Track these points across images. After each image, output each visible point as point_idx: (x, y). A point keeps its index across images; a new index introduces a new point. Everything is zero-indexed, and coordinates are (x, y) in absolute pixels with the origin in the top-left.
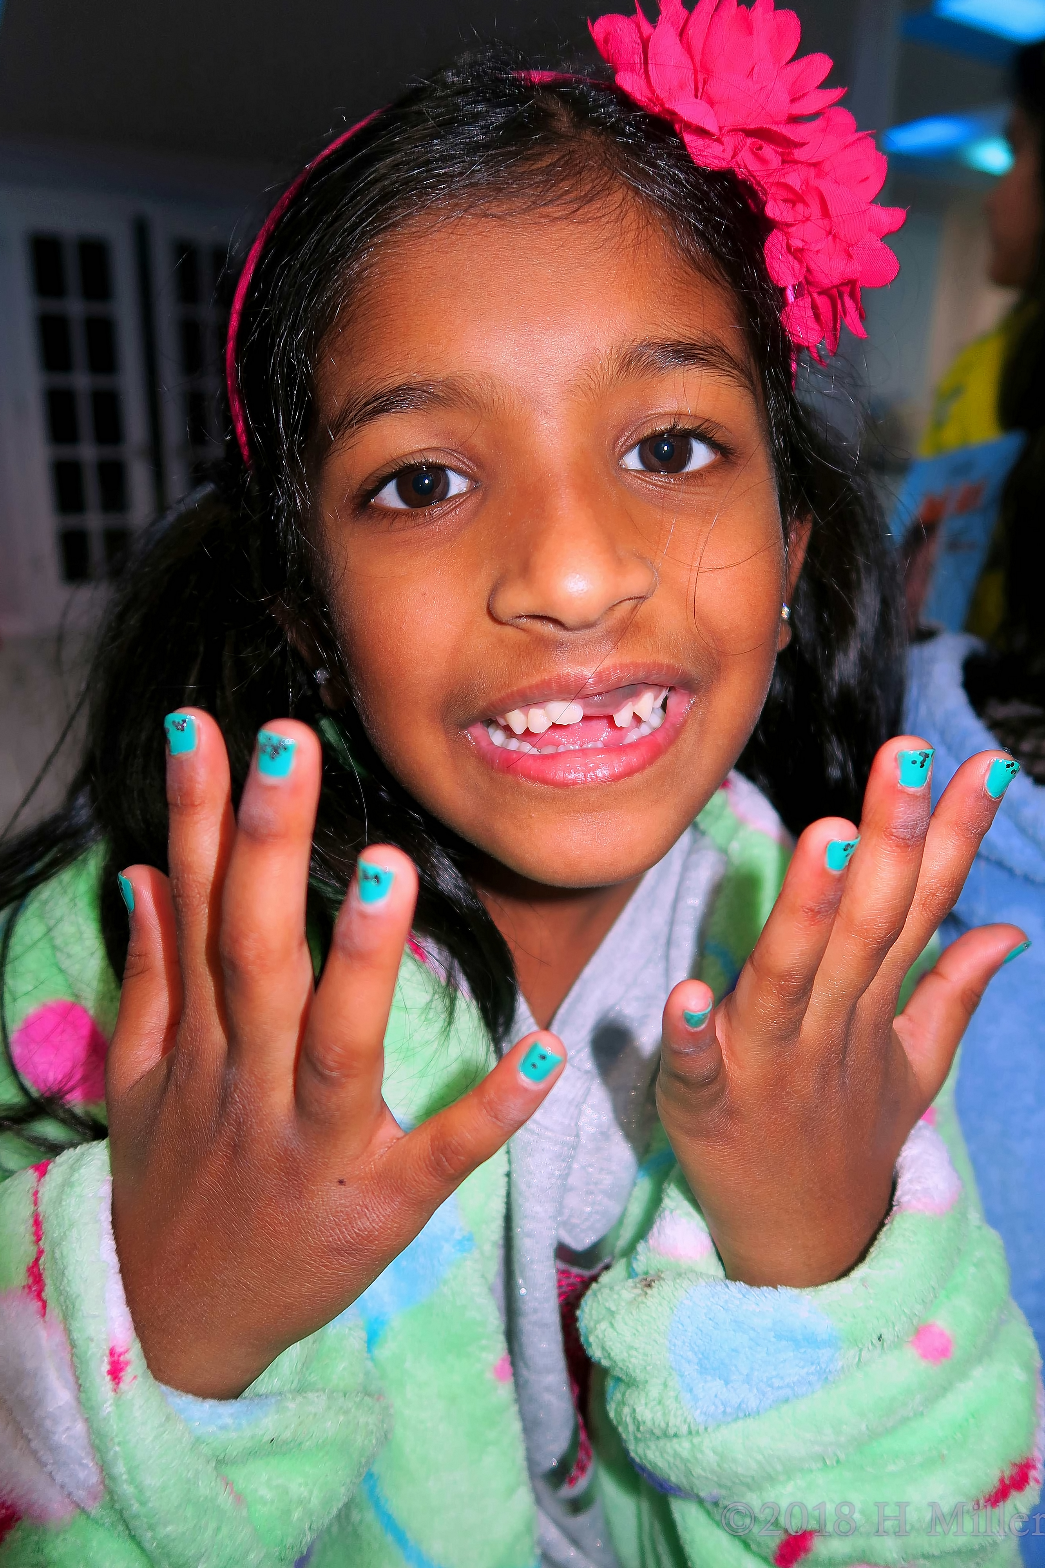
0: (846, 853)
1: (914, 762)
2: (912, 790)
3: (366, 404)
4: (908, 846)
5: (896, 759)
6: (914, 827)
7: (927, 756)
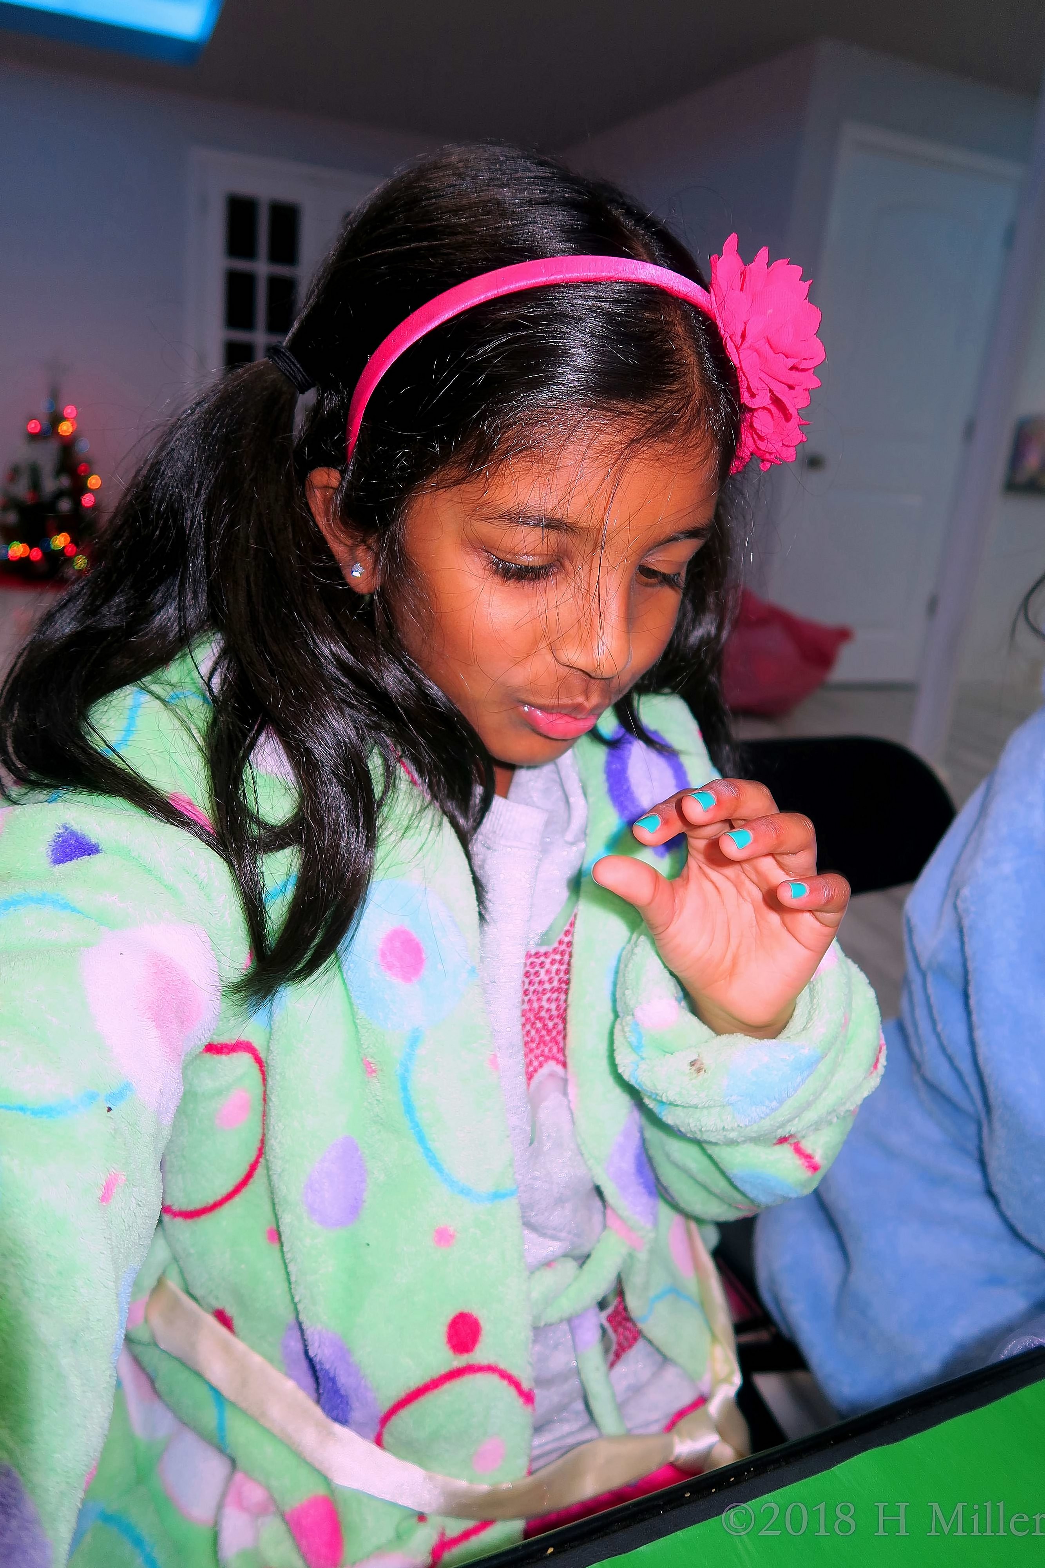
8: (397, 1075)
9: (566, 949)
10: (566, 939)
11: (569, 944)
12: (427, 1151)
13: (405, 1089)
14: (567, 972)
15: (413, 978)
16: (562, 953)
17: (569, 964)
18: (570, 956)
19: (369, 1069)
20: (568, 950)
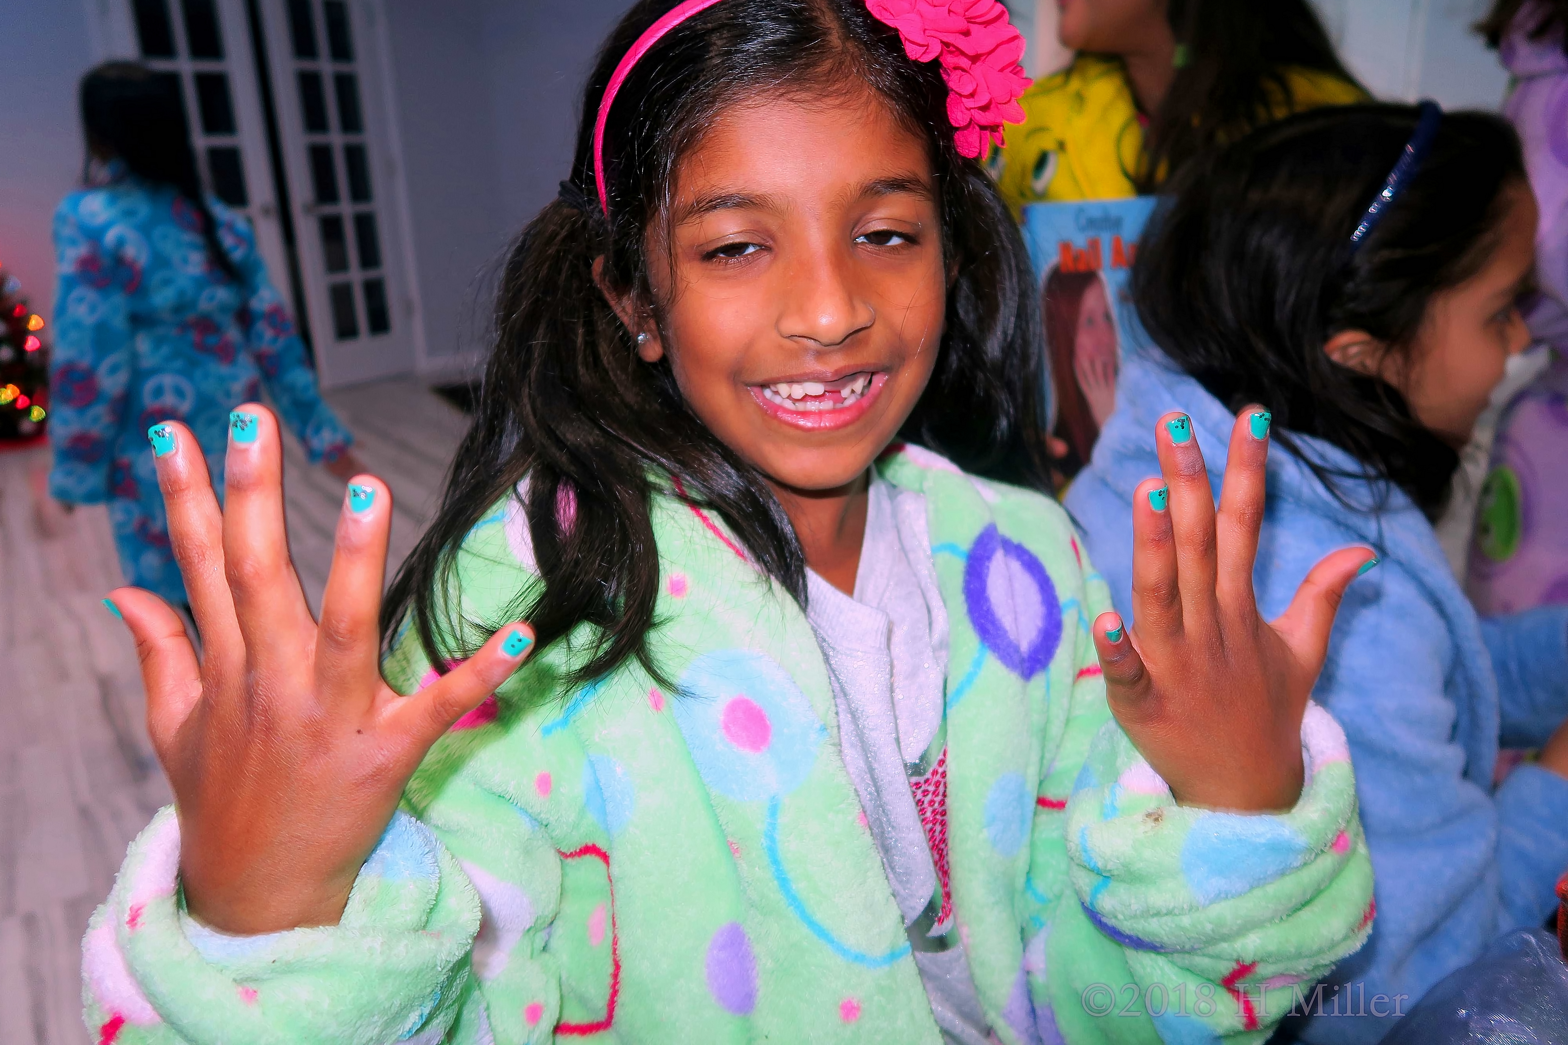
0: (1162, 497)
1: (1177, 427)
2: (1183, 445)
3: (711, 201)
4: (1195, 479)
5: (1166, 429)
6: (1194, 466)
7: (1183, 421)
8: (764, 849)
9: (941, 779)
10: (940, 770)
11: (944, 774)
12: (812, 924)
13: (775, 862)
14: (942, 803)
15: (762, 747)
16: (937, 784)
17: (944, 795)
18: (945, 786)
19: (733, 849)
20: (942, 781)
